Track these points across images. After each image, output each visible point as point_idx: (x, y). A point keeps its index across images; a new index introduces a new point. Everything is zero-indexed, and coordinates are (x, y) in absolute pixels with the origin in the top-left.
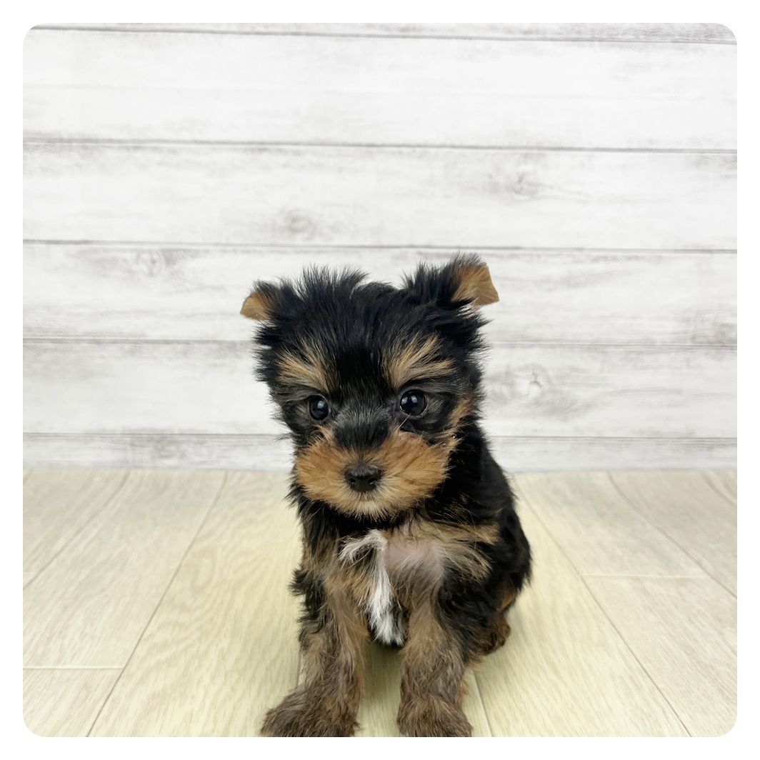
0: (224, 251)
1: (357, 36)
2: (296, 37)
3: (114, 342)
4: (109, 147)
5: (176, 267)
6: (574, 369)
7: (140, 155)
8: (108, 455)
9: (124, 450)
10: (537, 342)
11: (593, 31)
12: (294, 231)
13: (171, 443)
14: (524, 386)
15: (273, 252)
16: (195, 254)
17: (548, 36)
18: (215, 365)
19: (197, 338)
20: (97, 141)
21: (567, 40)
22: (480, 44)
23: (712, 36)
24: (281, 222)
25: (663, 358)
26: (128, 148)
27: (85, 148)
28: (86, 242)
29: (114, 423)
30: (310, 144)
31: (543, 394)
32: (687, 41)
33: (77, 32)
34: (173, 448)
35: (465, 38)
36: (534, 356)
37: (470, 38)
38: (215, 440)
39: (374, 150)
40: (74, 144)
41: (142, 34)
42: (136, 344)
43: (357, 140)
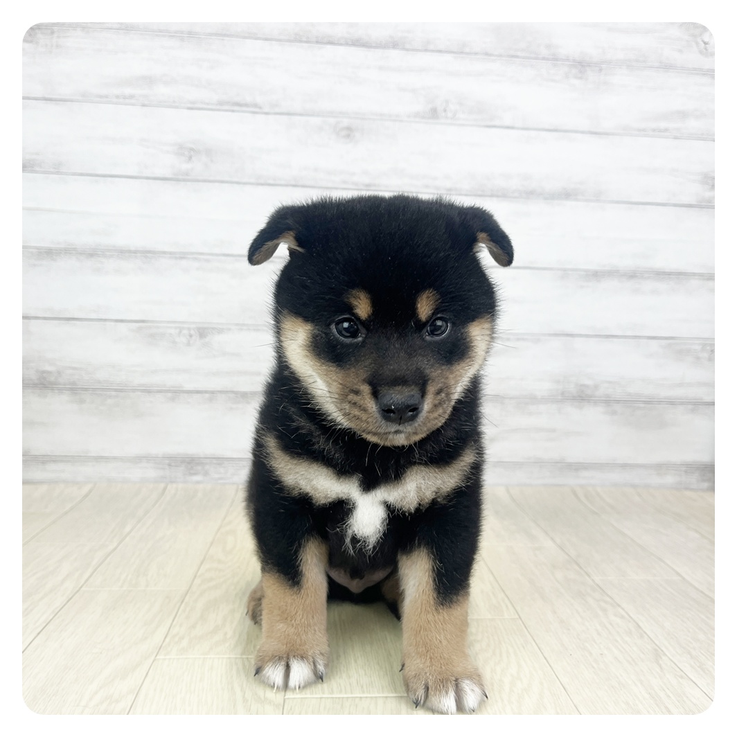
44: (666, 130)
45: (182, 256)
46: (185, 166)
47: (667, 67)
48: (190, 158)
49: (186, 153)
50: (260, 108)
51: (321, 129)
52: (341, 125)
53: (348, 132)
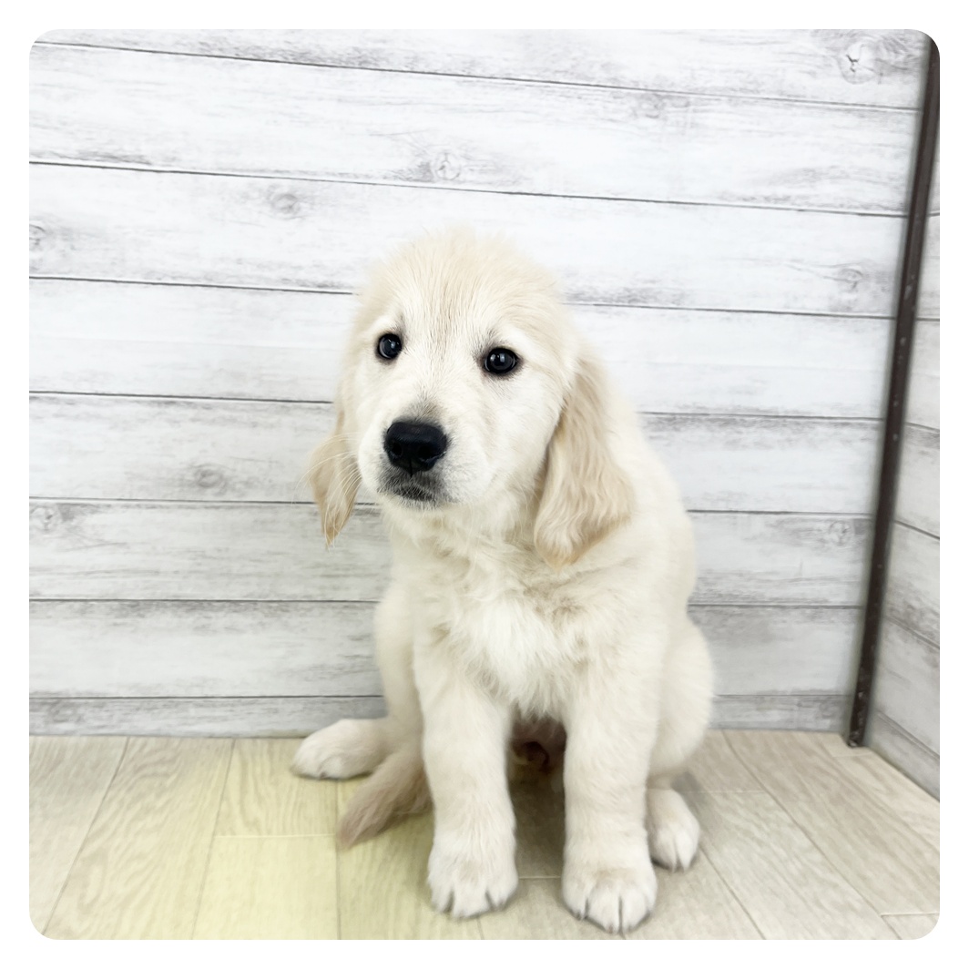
0: (128, 507)
1: (272, 290)
2: (205, 288)
5: (74, 523)
7: (34, 405)
12: (204, 486)
13: (66, 706)
15: (180, 507)
16: (95, 509)
18: (115, 624)
19: (96, 598)
24: (190, 477)
30: (222, 398)
32: (611, 305)
34: (69, 712)
38: (116, 704)
39: (290, 404)
43: (272, 396)
44: (786, 199)
47: (790, 100)
50: (148, 163)
51: (246, 197)
52: (278, 191)
53: (290, 203)
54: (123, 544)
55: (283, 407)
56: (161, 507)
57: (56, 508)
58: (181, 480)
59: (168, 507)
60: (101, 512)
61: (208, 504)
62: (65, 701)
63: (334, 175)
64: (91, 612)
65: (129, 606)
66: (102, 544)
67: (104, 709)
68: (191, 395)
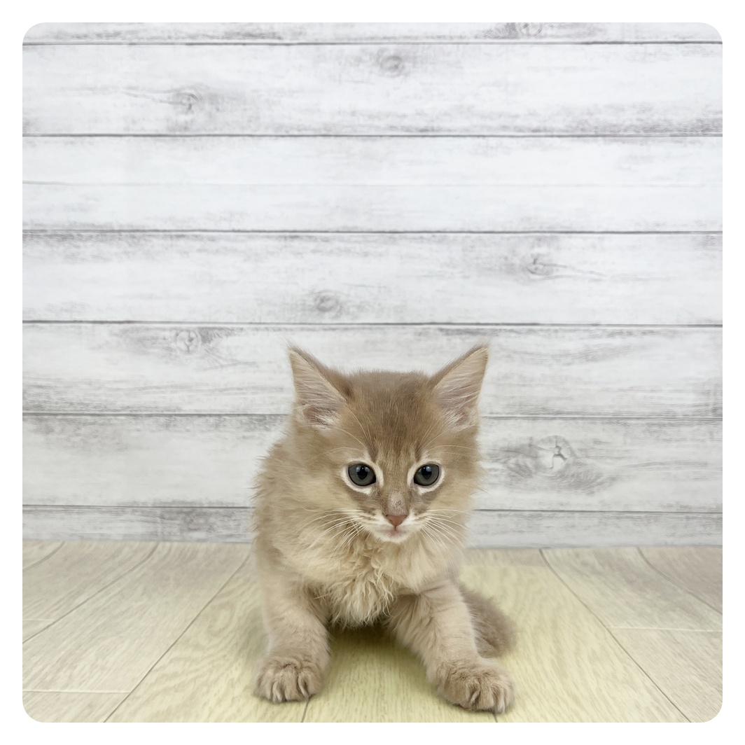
0: (257, 330)
1: (381, 136)
2: (325, 138)
3: (150, 416)
4: (154, 236)
5: (212, 345)
6: (597, 442)
7: (182, 242)
8: (139, 528)
9: (154, 522)
10: (558, 415)
11: (596, 128)
12: (323, 310)
13: (199, 515)
14: (548, 458)
15: (302, 329)
16: (230, 332)
17: (555, 133)
18: (244, 437)
19: (229, 413)
20: (144, 231)
21: (573, 136)
22: (492, 141)
23: (708, 130)
24: (310, 302)
25: (685, 430)
26: (171, 237)
27: (133, 237)
28: (129, 322)
29: (146, 496)
30: (338, 232)
31: (567, 466)
32: (686, 135)
33: (132, 138)
34: (201, 521)
35: (479, 136)
36: (556, 428)
37: (484, 136)
38: (243, 513)
39: (397, 235)
40: (124, 234)
41: (188, 139)
42: (171, 418)
43: (381, 229)
45: (180, 234)
46: (183, 118)
48: (190, 106)
49: (184, 101)
50: (279, 38)
51: (359, 60)
52: (386, 54)
53: (396, 63)
54: (253, 364)
55: (390, 238)
56: (286, 329)
57: (197, 332)
58: (304, 304)
59: (291, 330)
60: (235, 335)
61: (326, 327)
62: (198, 510)
63: (432, 38)
64: (225, 426)
65: (257, 420)
66: (235, 363)
67: (233, 518)
68: (312, 229)
